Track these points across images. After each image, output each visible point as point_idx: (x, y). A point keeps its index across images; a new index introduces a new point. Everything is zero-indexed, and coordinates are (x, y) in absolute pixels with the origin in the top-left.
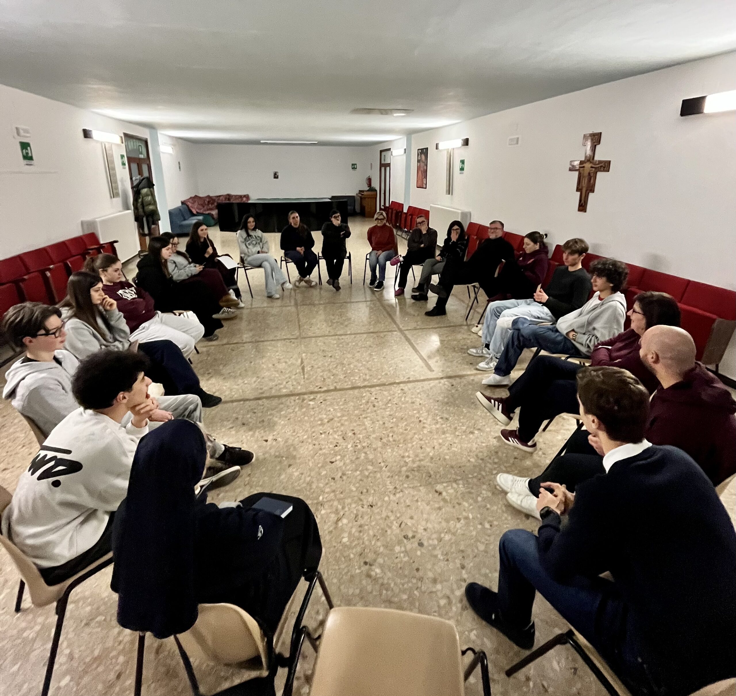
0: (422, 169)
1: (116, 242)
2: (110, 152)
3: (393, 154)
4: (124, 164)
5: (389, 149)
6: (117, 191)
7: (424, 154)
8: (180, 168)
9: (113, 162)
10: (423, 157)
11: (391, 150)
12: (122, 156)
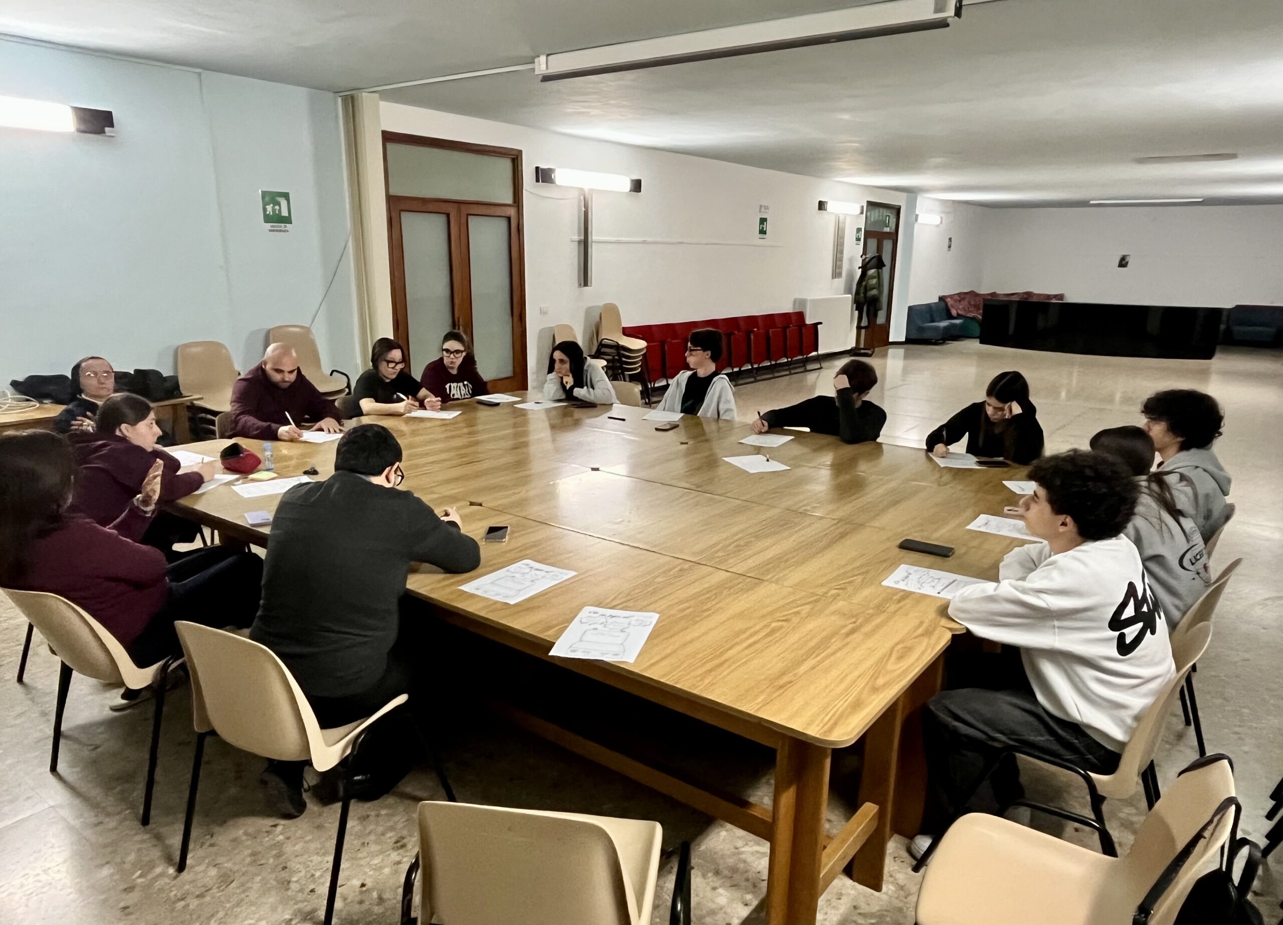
1: (821, 323)
2: (844, 226)
4: (858, 239)
6: (841, 270)
8: (950, 247)
9: (843, 237)
12: (859, 230)
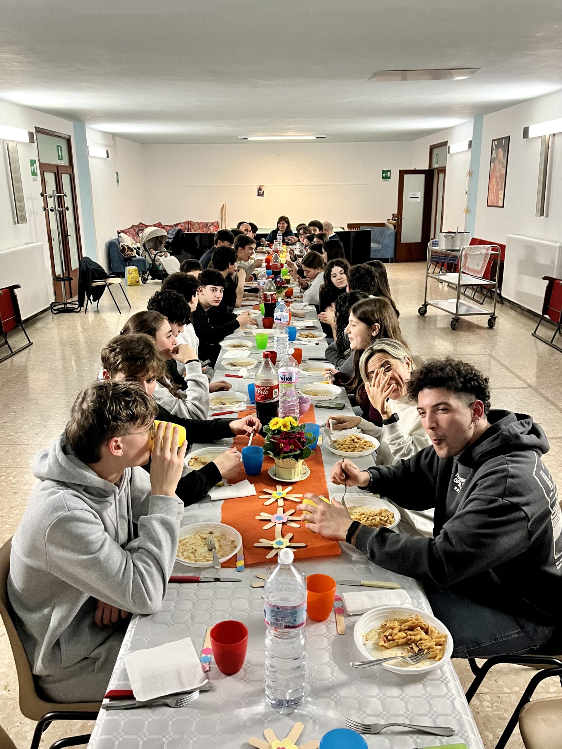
0: (498, 174)
1: (17, 287)
2: (16, 155)
3: (451, 152)
4: (34, 174)
5: (445, 144)
6: (23, 213)
7: (503, 147)
8: (118, 181)
9: (18, 171)
10: (501, 152)
11: (448, 145)
12: (33, 162)
